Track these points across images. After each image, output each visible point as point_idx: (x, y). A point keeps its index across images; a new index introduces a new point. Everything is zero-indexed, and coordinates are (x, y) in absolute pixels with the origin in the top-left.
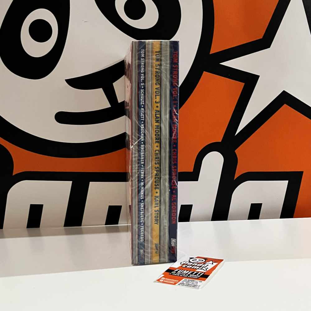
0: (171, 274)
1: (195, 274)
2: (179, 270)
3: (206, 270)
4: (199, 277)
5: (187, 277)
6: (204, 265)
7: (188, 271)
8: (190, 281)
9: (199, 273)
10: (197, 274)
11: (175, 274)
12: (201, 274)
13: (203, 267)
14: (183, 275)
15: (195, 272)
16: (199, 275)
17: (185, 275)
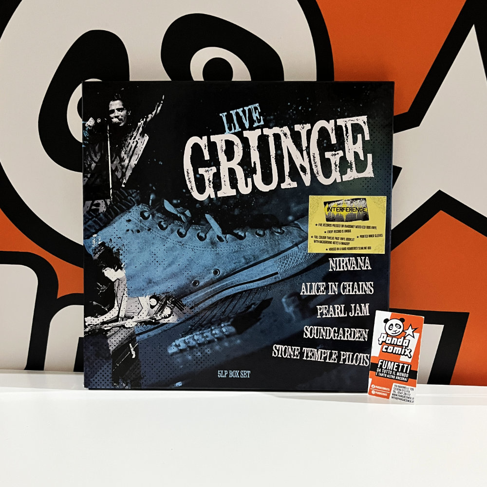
0: (378, 375)
1: (402, 371)
2: (382, 362)
3: (410, 356)
4: (408, 378)
5: (395, 379)
6: (405, 341)
7: (393, 363)
8: (402, 389)
9: (406, 366)
10: (404, 371)
11: (381, 372)
12: (407, 367)
13: (406, 347)
14: (389, 374)
15: (401, 365)
16: (406, 372)
17: (392, 374)
